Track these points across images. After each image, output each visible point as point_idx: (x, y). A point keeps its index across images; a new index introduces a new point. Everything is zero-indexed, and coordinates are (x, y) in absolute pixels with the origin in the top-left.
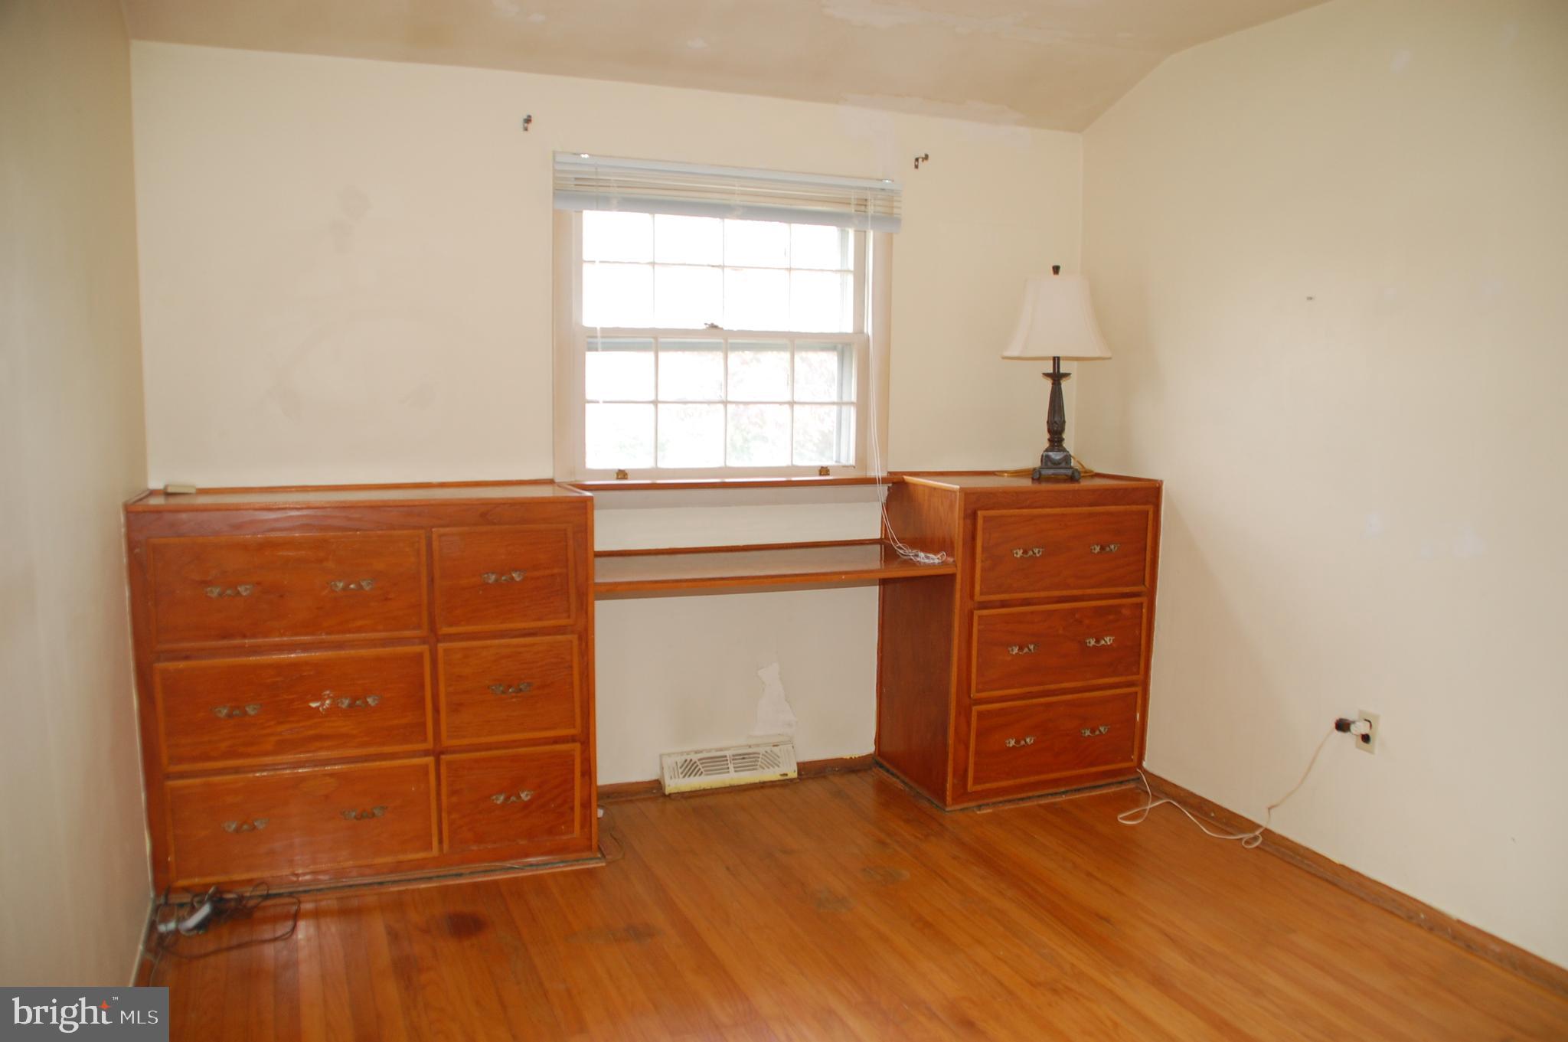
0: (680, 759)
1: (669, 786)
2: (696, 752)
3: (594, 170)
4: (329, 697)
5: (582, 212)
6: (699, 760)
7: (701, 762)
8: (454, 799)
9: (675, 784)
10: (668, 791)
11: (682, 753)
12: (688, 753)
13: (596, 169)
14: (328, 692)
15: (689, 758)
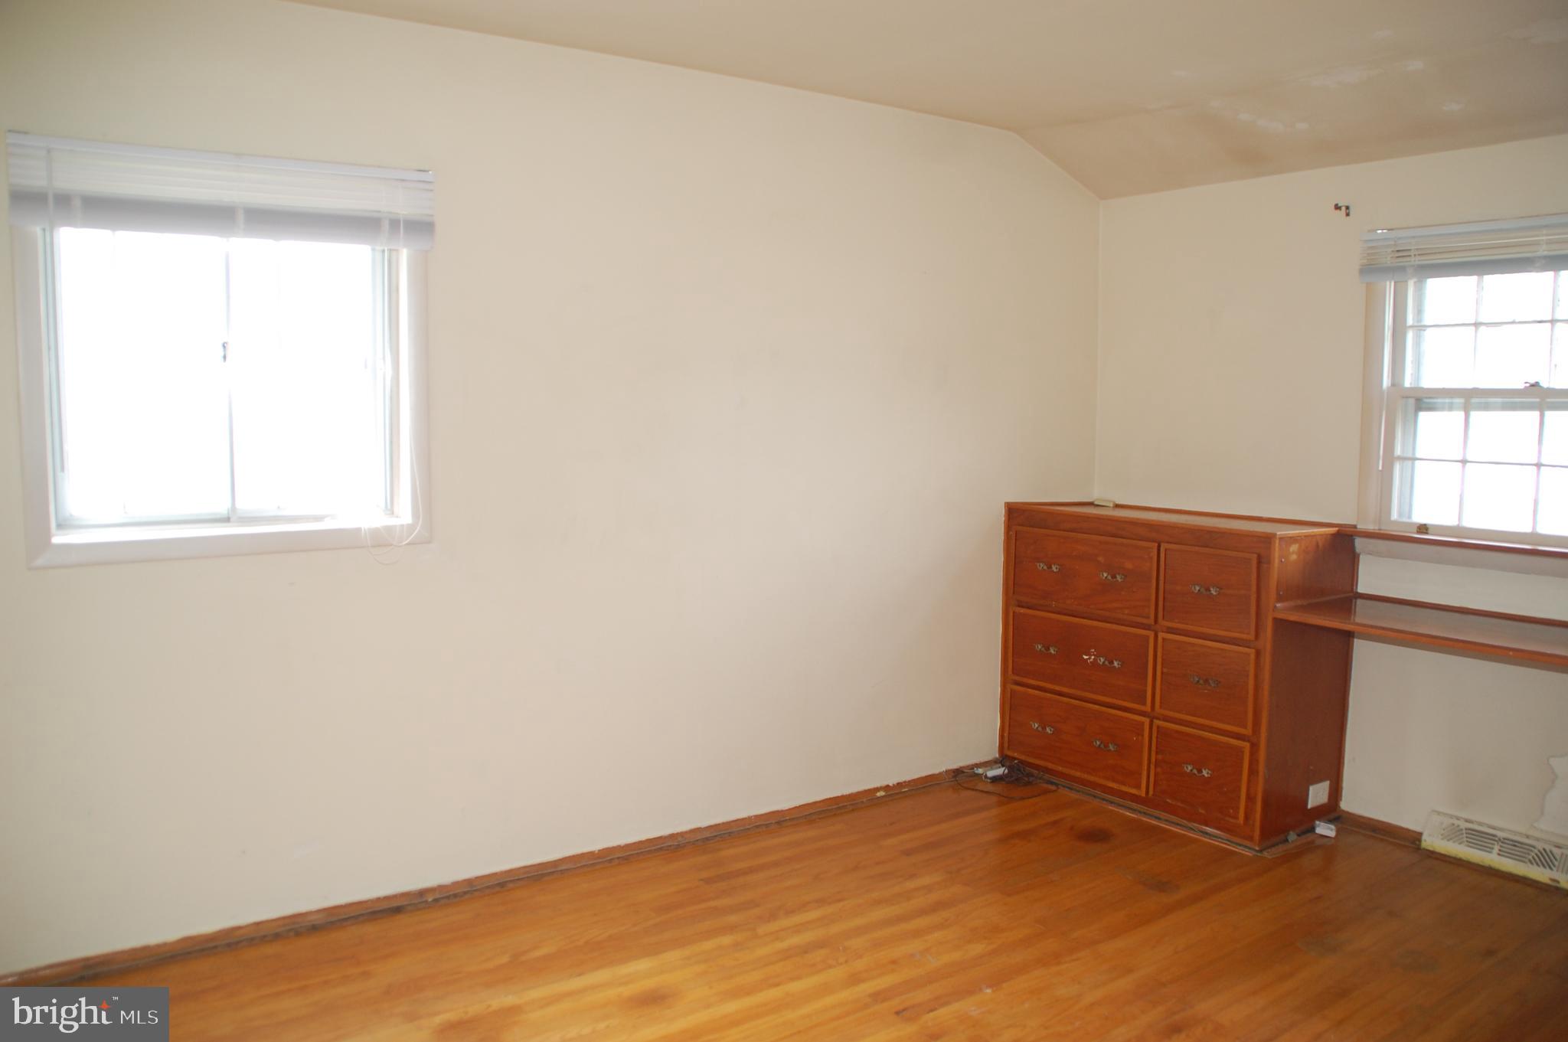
0: (1447, 821)
1: (1425, 841)
2: (1467, 821)
3: (1393, 243)
4: (1094, 655)
5: (1406, 281)
6: (1466, 829)
7: (1467, 831)
8: (1160, 757)
9: (1432, 841)
10: (1424, 845)
11: (1451, 817)
12: (1458, 819)
13: (1395, 241)
14: (1093, 650)
15: (1456, 822)
